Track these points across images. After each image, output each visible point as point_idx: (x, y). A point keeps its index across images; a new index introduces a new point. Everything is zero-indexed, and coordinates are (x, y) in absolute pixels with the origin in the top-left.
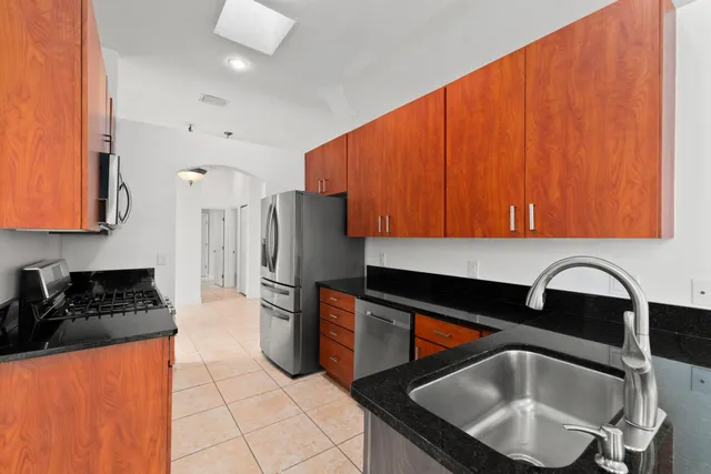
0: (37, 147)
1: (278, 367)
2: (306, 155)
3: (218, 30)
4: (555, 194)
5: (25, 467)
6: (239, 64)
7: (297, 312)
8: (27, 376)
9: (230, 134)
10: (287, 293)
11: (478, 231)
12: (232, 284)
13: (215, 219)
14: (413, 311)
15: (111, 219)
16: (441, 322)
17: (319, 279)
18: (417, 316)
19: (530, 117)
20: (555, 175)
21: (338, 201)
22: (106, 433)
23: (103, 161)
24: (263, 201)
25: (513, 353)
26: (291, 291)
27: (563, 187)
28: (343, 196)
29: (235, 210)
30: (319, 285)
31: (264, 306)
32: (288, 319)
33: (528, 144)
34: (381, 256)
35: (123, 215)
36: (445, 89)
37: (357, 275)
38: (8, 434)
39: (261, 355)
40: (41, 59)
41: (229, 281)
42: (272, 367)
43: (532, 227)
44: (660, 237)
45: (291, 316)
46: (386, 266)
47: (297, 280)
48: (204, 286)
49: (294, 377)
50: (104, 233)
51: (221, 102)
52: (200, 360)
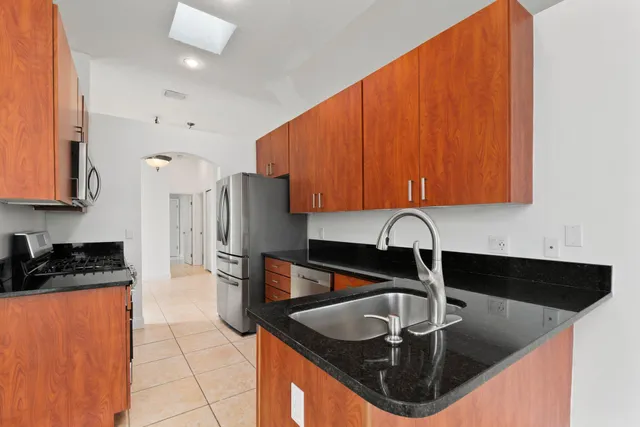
0: (21, 137)
1: (231, 328)
2: (257, 142)
3: (172, 35)
4: (440, 169)
5: (19, 379)
6: (192, 63)
7: (244, 279)
8: (18, 310)
9: (192, 124)
10: (236, 263)
11: (387, 204)
12: (200, 263)
13: (185, 203)
14: (332, 271)
15: (82, 195)
16: (352, 279)
17: (265, 251)
18: (336, 275)
19: (423, 105)
20: (440, 155)
21: (282, 182)
22: (79, 357)
23: (74, 148)
24: (218, 183)
25: (391, 295)
26: (240, 260)
27: (446, 163)
28: (286, 177)
29: (201, 195)
30: (264, 256)
31: (219, 276)
32: (237, 285)
33: (422, 128)
34: (320, 230)
35: (94, 194)
36: (362, 81)
37: (300, 247)
38: (7, 352)
39: (218, 318)
40: (23, 69)
41: (197, 260)
42: (226, 327)
43: (423, 198)
44: (509, 201)
45: (240, 282)
46: (324, 239)
47: (245, 251)
48: (174, 264)
49: (244, 334)
50: (78, 209)
51: (182, 97)
52: (164, 322)
